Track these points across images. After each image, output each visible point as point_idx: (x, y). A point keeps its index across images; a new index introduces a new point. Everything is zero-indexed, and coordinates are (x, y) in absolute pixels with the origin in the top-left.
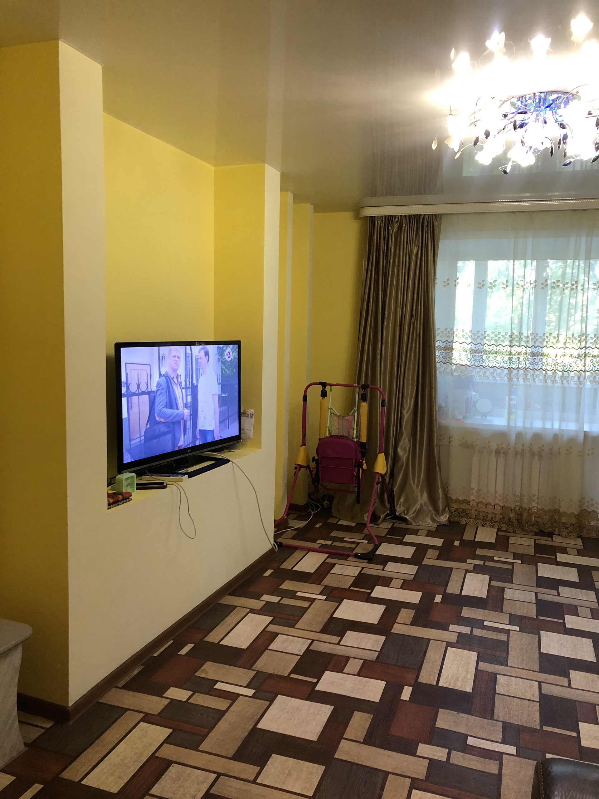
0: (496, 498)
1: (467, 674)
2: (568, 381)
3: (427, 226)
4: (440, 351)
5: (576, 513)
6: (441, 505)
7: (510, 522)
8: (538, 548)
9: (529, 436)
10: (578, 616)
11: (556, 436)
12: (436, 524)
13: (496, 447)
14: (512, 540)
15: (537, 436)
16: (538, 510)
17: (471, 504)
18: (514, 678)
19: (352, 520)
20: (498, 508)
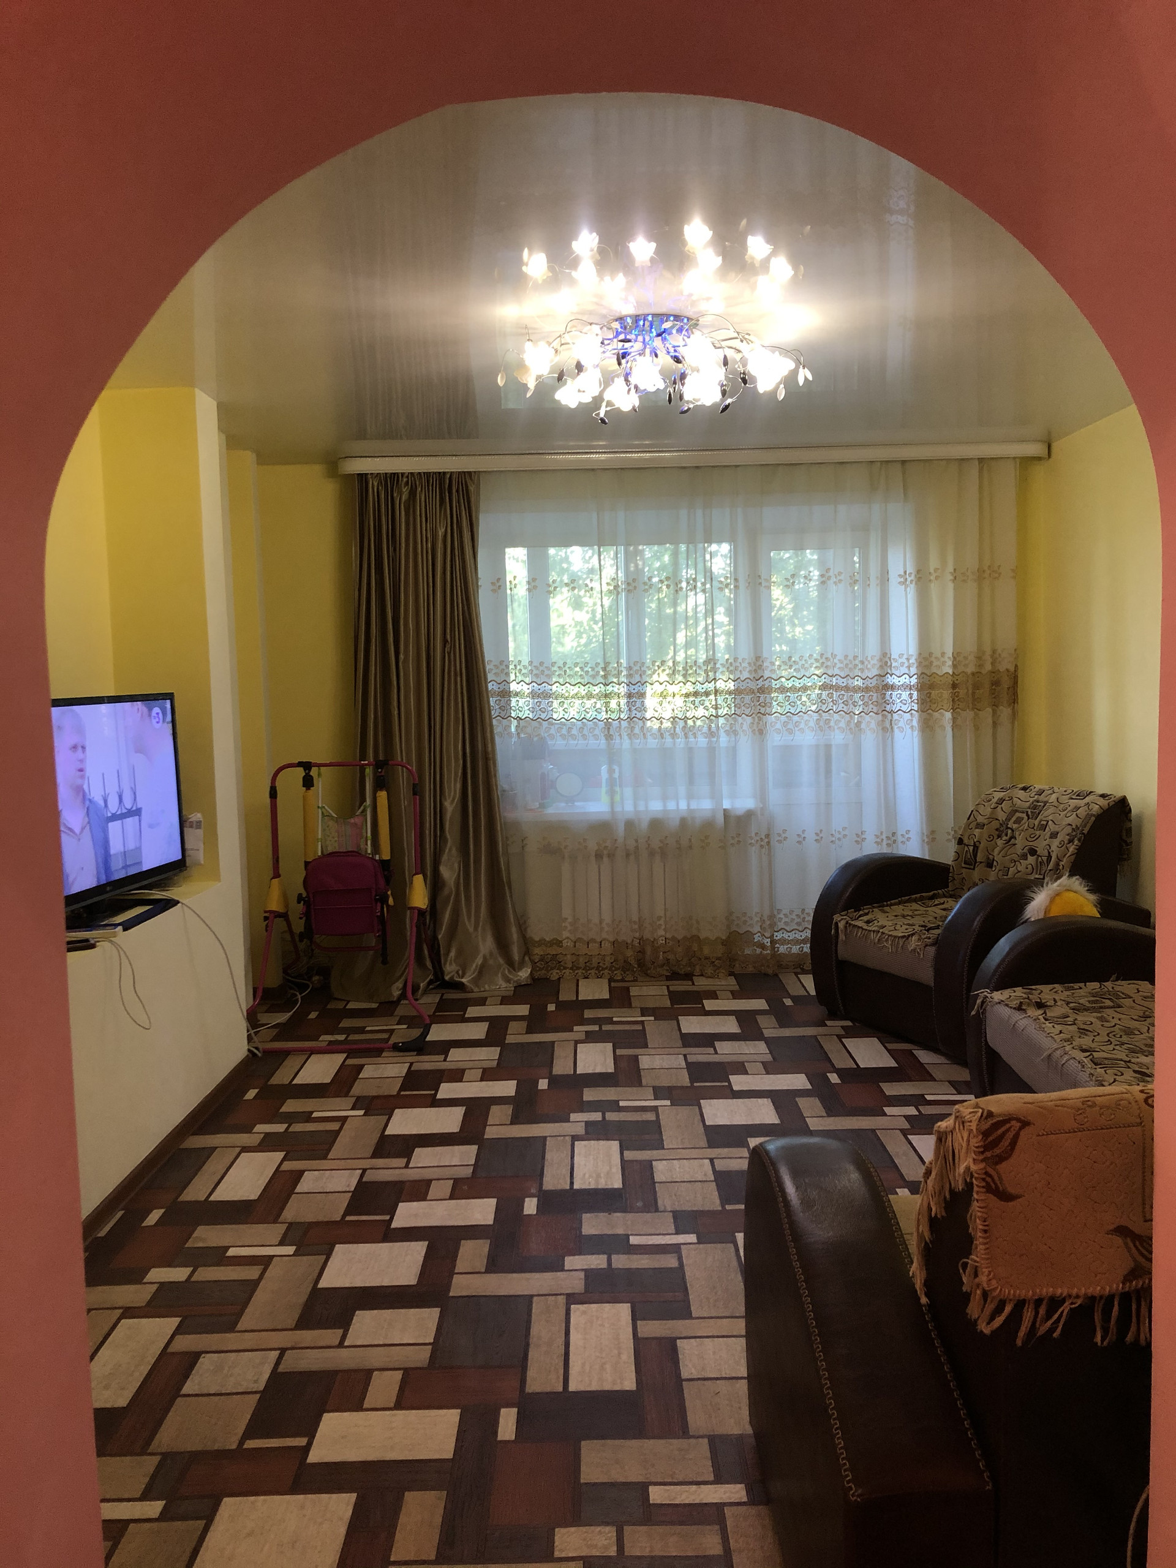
0: (602, 929)
1: (611, 1168)
2: (694, 733)
3: (457, 491)
4: (495, 699)
5: (724, 938)
6: (516, 954)
7: (626, 967)
8: (675, 997)
9: (645, 825)
10: (748, 1074)
11: (683, 820)
12: (511, 985)
13: (596, 848)
14: (634, 991)
15: (656, 824)
16: (667, 941)
17: (565, 944)
18: (676, 1161)
19: (370, 999)
20: (606, 945)
